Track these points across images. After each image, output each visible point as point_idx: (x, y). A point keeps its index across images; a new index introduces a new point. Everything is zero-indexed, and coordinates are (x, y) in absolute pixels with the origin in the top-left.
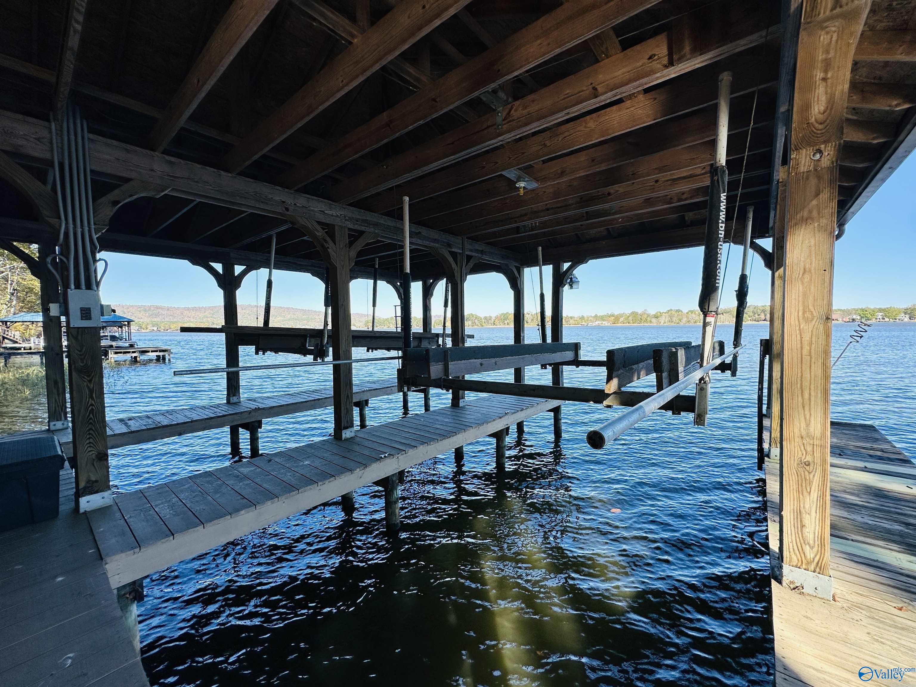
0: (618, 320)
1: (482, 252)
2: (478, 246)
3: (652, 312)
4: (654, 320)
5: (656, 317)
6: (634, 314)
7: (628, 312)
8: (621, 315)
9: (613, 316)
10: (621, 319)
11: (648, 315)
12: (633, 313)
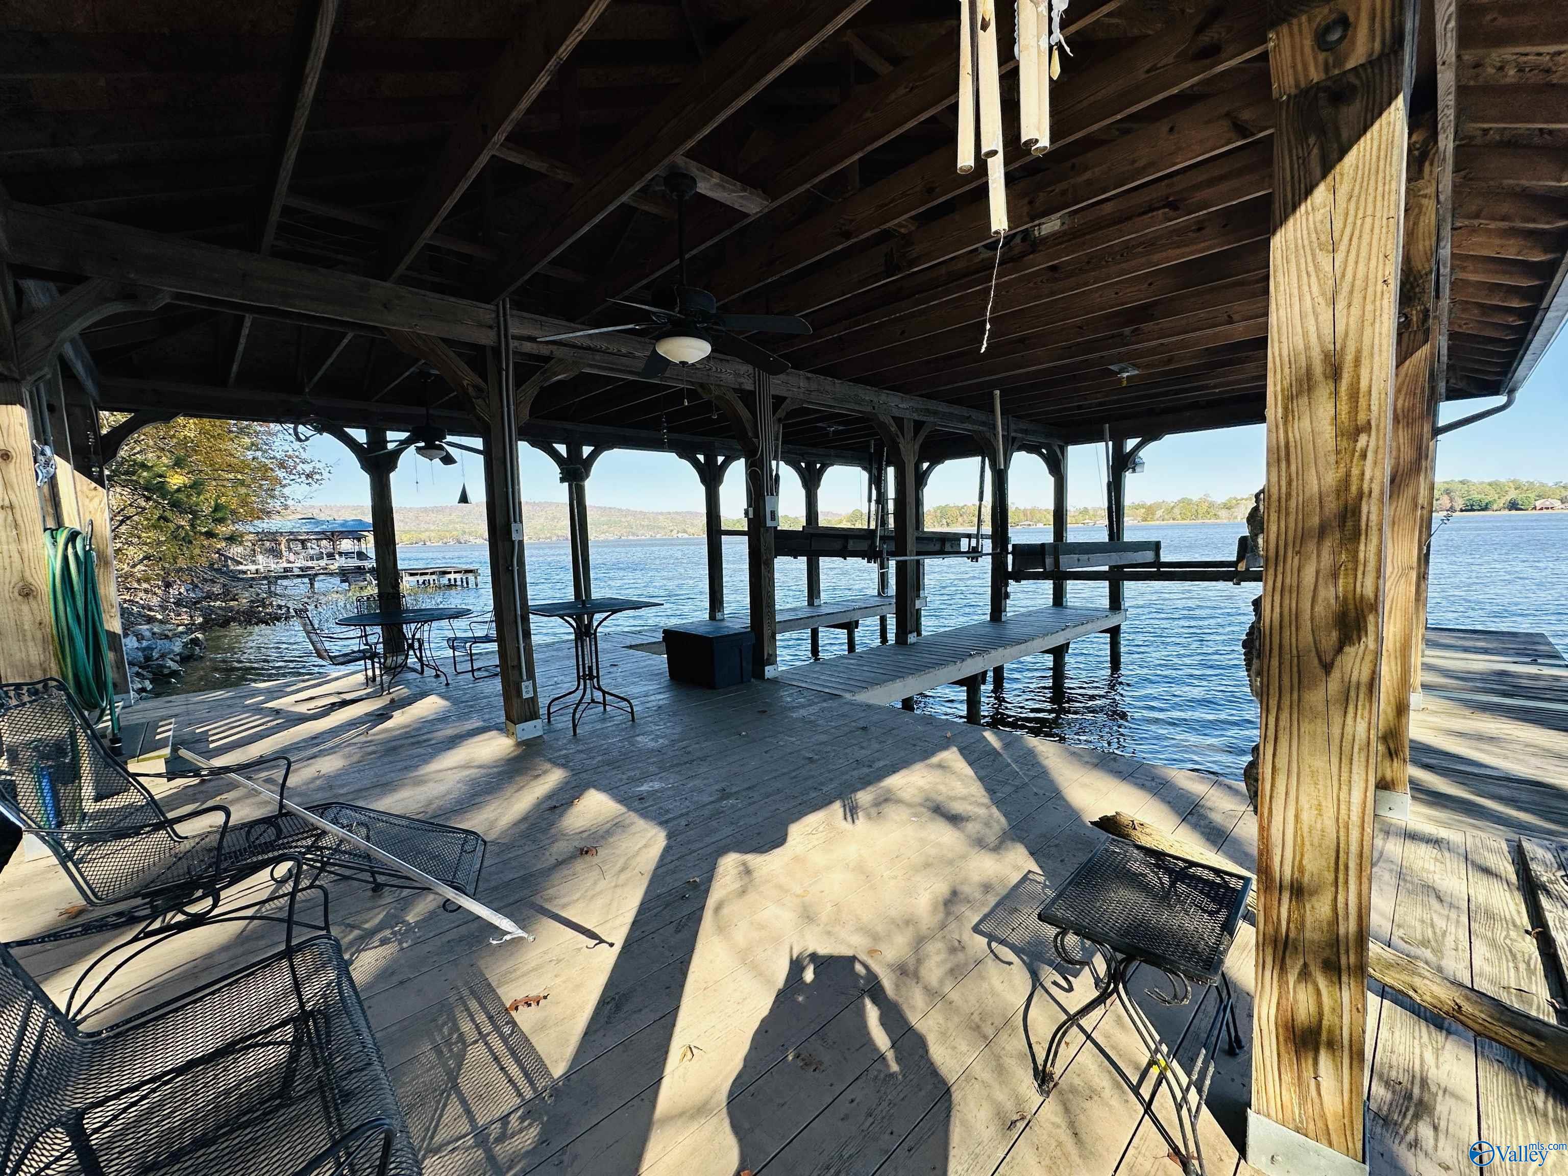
0: (1153, 514)
1: (1026, 432)
2: (1023, 426)
3: (1219, 498)
4: (1223, 513)
5: (1227, 507)
6: (1185, 502)
7: (1172, 498)
8: (1158, 506)
9: (1143, 506)
10: (1159, 513)
11: (1211, 505)
12: (1182, 501)
